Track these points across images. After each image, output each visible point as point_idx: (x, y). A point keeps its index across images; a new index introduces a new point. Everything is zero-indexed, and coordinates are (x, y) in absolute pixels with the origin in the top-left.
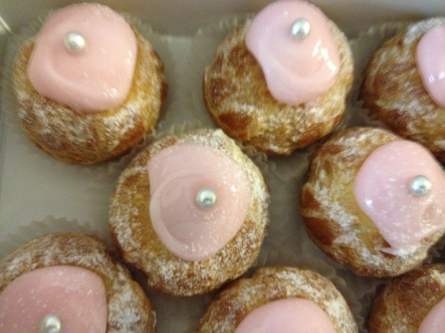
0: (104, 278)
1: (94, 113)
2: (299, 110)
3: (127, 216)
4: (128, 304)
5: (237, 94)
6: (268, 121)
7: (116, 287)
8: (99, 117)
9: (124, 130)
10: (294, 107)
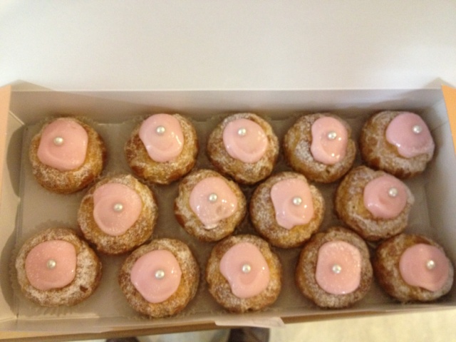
0: (75, 246)
1: (69, 171)
2: (166, 164)
3: (85, 217)
4: (86, 257)
5: (137, 158)
6: (153, 170)
7: (81, 250)
8: (71, 172)
9: (83, 178)
10: (164, 163)
